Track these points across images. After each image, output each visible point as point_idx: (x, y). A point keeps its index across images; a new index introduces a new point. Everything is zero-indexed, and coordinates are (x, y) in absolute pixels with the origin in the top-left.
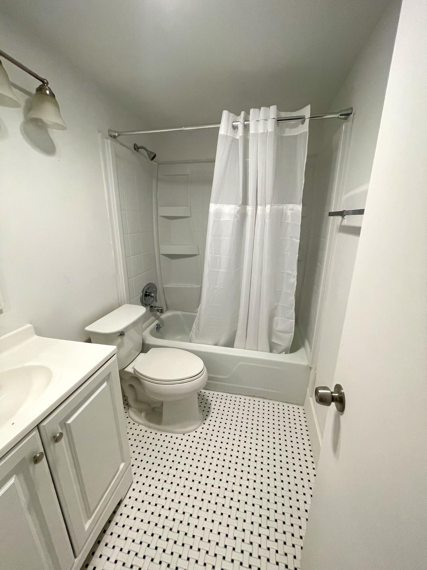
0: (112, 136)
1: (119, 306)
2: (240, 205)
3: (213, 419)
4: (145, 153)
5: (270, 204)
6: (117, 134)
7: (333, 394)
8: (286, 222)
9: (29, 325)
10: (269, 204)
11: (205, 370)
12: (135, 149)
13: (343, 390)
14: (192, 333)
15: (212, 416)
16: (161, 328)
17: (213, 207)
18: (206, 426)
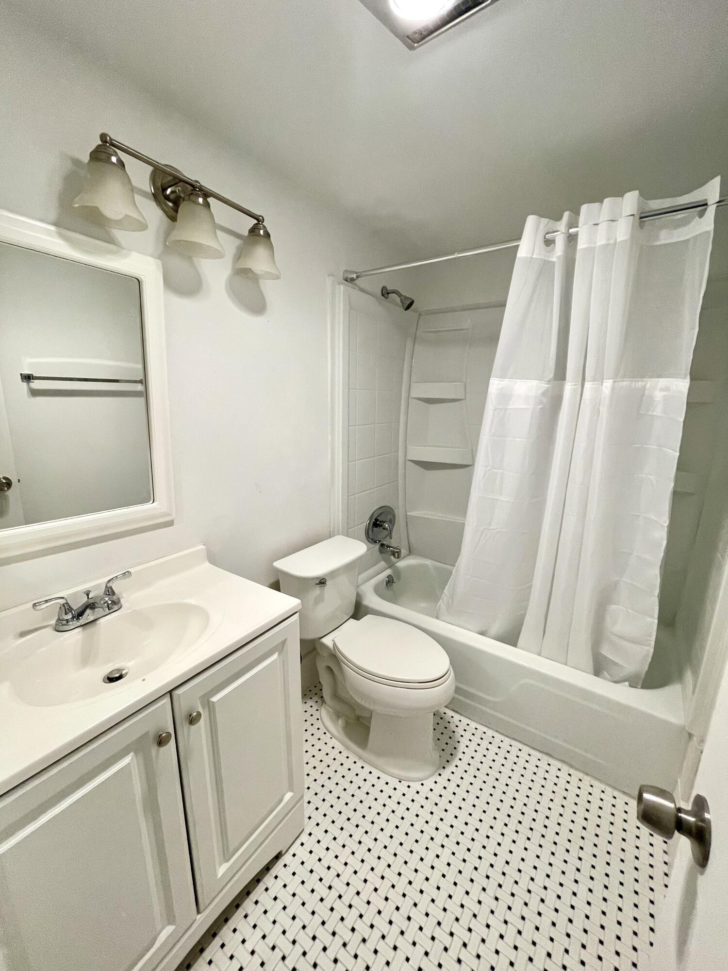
0: (349, 280)
1: (330, 536)
2: (549, 381)
3: (459, 772)
4: (398, 300)
5: (612, 379)
6: (354, 276)
7: (683, 815)
8: (650, 413)
9: (201, 547)
10: (609, 379)
11: (452, 674)
12: (383, 296)
13: (708, 812)
14: (442, 603)
15: (457, 766)
16: (394, 584)
17: (495, 385)
18: (442, 781)
